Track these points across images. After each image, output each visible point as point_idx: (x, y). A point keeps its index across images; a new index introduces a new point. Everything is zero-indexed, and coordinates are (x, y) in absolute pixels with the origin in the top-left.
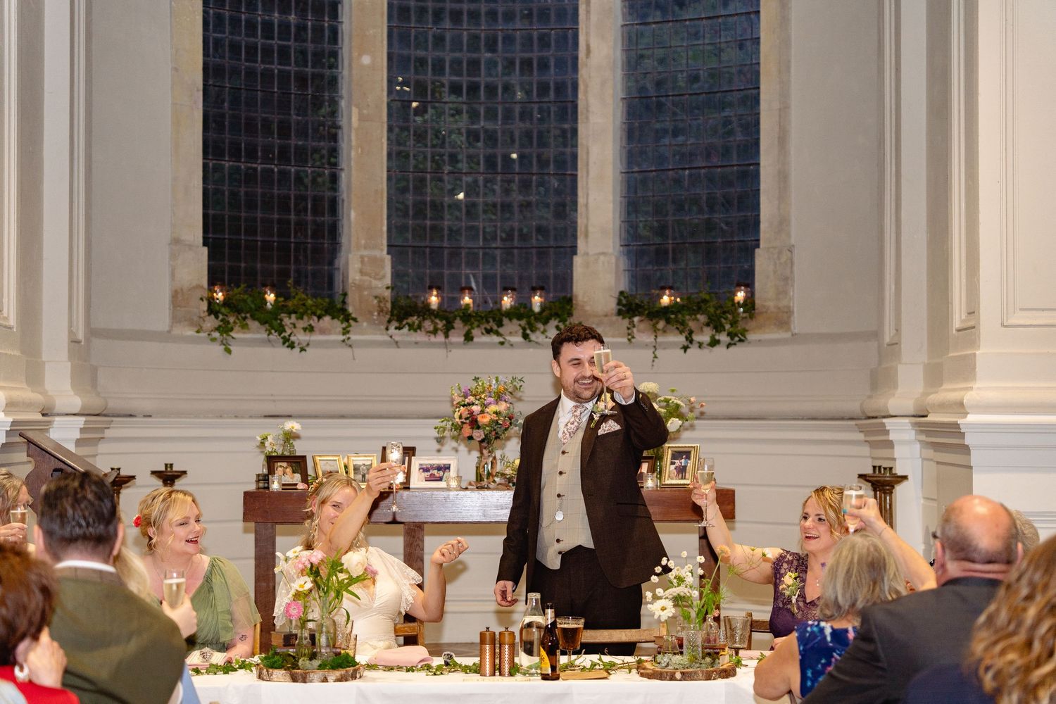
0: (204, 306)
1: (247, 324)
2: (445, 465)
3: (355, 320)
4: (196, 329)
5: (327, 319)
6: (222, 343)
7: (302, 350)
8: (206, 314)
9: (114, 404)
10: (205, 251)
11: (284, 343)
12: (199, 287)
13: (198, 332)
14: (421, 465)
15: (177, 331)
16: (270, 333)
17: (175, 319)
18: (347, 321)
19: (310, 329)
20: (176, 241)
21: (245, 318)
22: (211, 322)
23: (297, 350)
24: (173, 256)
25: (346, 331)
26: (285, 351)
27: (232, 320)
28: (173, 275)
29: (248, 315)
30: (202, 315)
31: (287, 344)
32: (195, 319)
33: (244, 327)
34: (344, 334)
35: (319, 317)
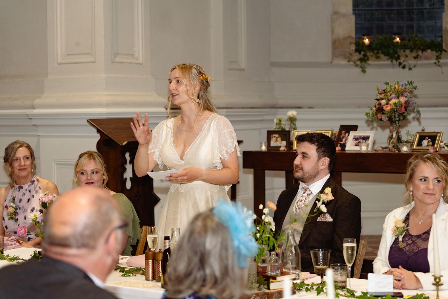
0: (353, 47)
1: (379, 56)
2: (367, 136)
3: (445, 51)
4: (348, 60)
5: (429, 51)
6: (361, 67)
7: (410, 69)
8: (354, 51)
9: (281, 102)
10: (353, 17)
11: (399, 66)
12: (350, 37)
13: (349, 61)
14: (355, 136)
15: (336, 61)
16: (392, 61)
17: (334, 55)
18: (441, 52)
19: (416, 58)
20: (336, 13)
21: (378, 53)
22: (357, 56)
23: (407, 69)
24: (333, 21)
25: (438, 58)
26: (400, 70)
27: (368, 54)
28: (333, 32)
29: (380, 52)
30: (352, 52)
31: (401, 66)
32: (347, 54)
33: (378, 58)
34: (436, 59)
35: (423, 50)
